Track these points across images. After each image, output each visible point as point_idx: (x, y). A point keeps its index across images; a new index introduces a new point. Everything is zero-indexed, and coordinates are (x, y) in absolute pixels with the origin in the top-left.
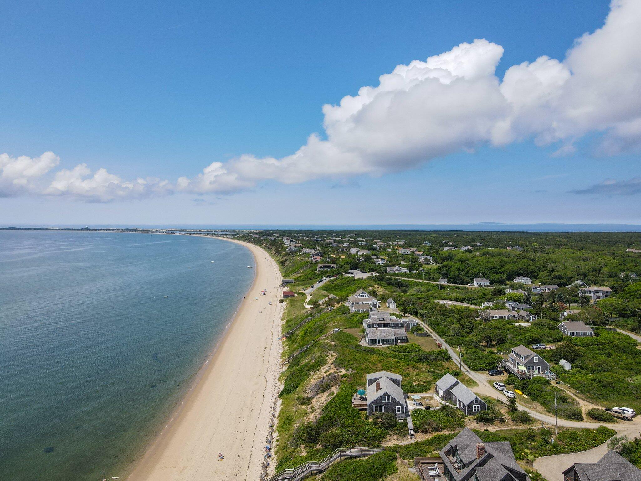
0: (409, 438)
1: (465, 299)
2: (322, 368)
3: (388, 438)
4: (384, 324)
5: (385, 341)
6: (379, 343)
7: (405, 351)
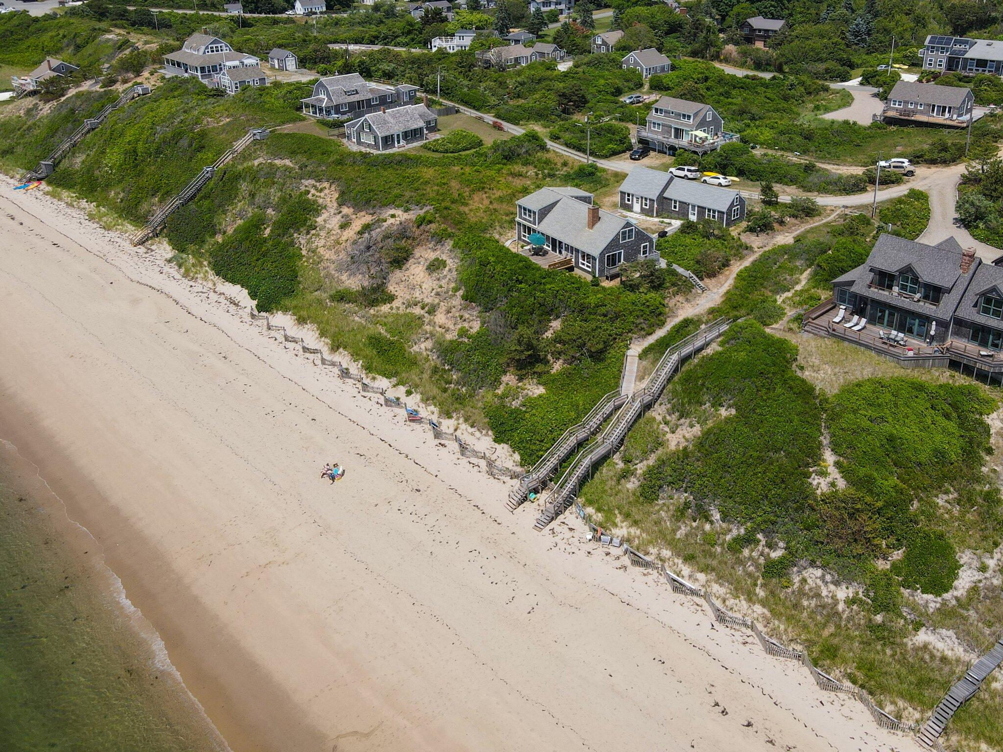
0: (700, 291)
1: (377, 37)
2: (320, 220)
3: (671, 303)
4: (358, 102)
5: (412, 135)
6: (399, 142)
7: (460, 147)
